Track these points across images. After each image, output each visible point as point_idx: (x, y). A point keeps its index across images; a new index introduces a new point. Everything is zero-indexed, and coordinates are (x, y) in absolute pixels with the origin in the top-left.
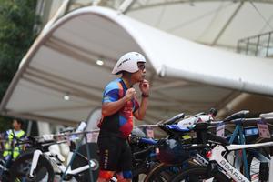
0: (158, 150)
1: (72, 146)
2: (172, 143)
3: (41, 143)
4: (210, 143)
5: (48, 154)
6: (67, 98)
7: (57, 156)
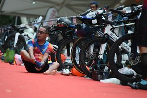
0: (76, 30)
1: (35, 30)
2: (84, 26)
3: (19, 29)
4: (104, 25)
5: (23, 34)
6: (34, 3)
7: (28, 35)
